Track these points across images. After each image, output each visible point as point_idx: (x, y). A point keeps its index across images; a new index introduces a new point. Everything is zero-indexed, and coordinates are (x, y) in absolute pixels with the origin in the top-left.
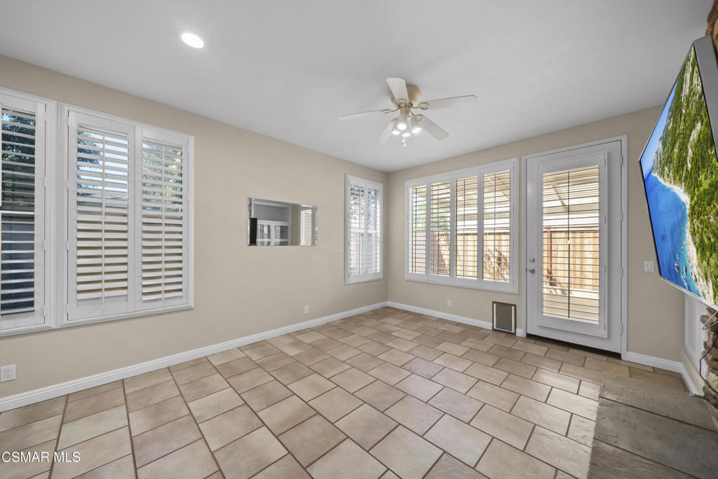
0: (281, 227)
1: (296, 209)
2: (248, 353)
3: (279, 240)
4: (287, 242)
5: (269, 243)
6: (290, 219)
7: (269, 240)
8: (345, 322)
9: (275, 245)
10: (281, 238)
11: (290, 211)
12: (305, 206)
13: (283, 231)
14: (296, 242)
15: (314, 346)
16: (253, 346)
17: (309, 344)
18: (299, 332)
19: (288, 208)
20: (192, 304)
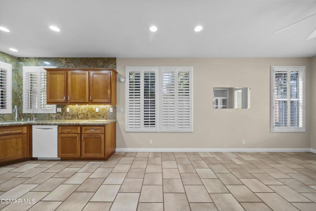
0: (223, 100)
1: (231, 91)
2: (214, 156)
3: (222, 106)
4: (227, 107)
5: (217, 108)
6: (228, 95)
7: (217, 106)
8: (270, 155)
9: (220, 108)
10: (223, 105)
11: (228, 91)
12: (237, 88)
13: (224, 102)
14: (232, 106)
15: (251, 163)
16: (216, 153)
17: (247, 161)
18: (239, 153)
19: (227, 90)
20: (192, 131)
